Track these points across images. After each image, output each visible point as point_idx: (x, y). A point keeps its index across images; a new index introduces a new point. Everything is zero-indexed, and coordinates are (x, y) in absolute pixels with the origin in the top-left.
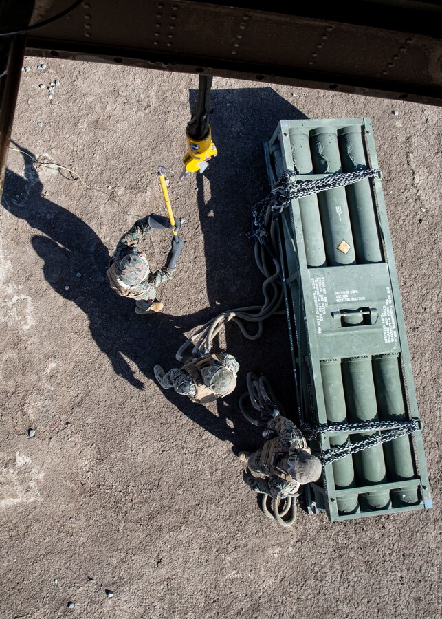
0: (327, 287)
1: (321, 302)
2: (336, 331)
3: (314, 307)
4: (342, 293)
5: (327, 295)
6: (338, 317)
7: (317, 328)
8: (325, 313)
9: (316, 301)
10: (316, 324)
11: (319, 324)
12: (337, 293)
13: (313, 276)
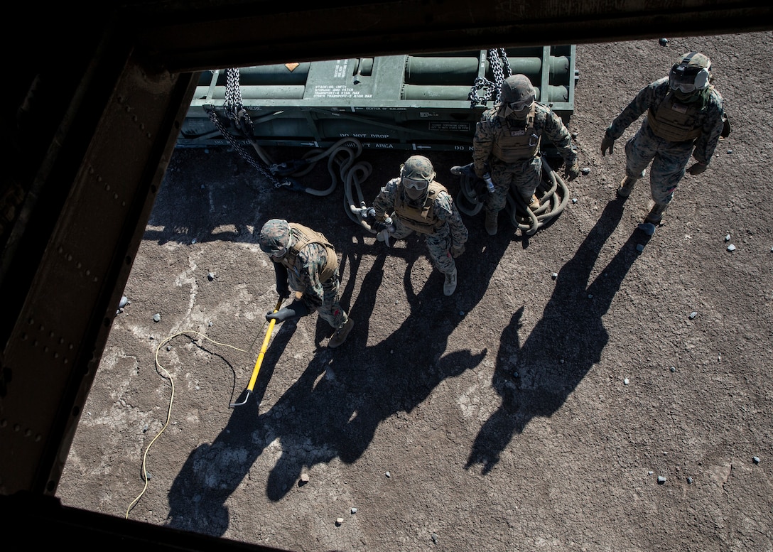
0: (327, 85)
1: (340, 92)
2: (374, 81)
3: (343, 98)
4: (336, 72)
5: (335, 85)
6: (359, 77)
7: (366, 98)
8: (352, 90)
9: (338, 96)
10: (361, 98)
11: (362, 96)
12: (335, 76)
13: (312, 95)
